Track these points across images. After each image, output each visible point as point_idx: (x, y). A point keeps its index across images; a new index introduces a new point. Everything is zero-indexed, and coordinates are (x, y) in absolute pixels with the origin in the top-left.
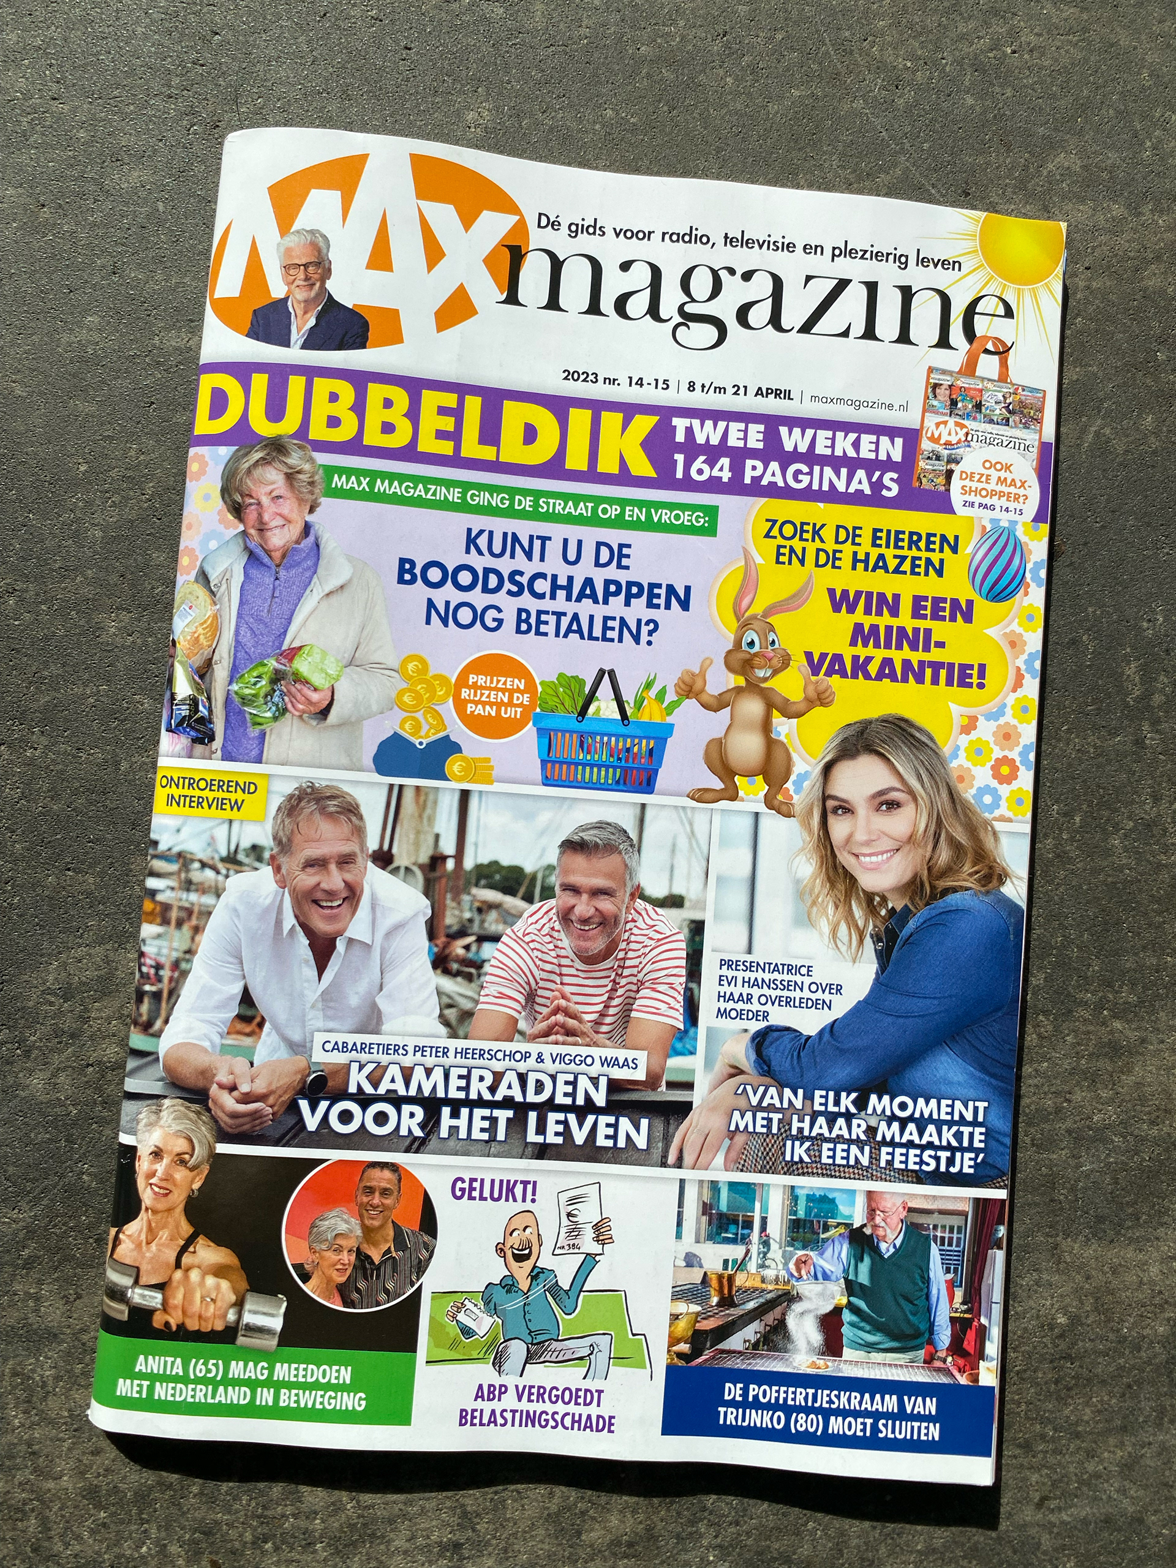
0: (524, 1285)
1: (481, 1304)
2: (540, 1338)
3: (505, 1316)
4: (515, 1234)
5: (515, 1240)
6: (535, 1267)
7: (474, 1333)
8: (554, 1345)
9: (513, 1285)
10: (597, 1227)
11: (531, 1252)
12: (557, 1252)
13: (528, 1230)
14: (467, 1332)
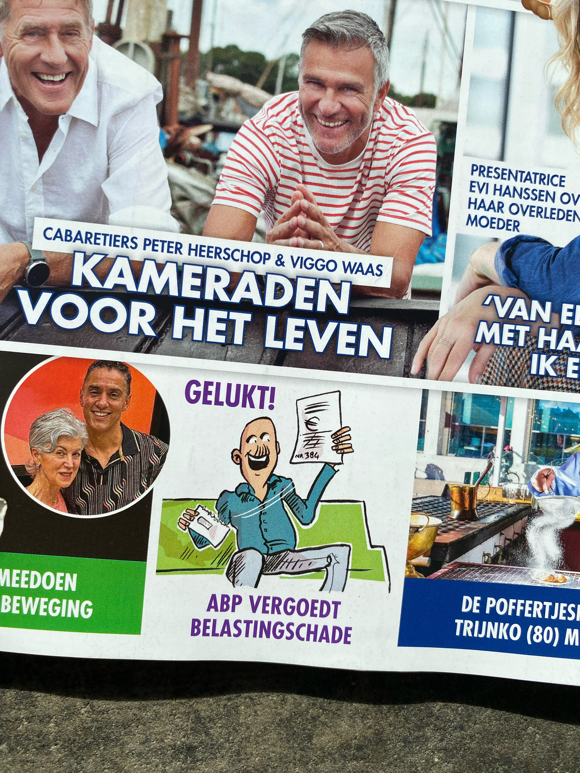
0: (260, 492)
1: (215, 512)
2: (276, 549)
3: (240, 525)
4: (252, 441)
5: (252, 447)
6: (272, 475)
7: (208, 542)
8: (291, 556)
9: (249, 493)
10: (336, 436)
11: (268, 459)
12: (295, 460)
13: (266, 438)
14: (200, 541)
